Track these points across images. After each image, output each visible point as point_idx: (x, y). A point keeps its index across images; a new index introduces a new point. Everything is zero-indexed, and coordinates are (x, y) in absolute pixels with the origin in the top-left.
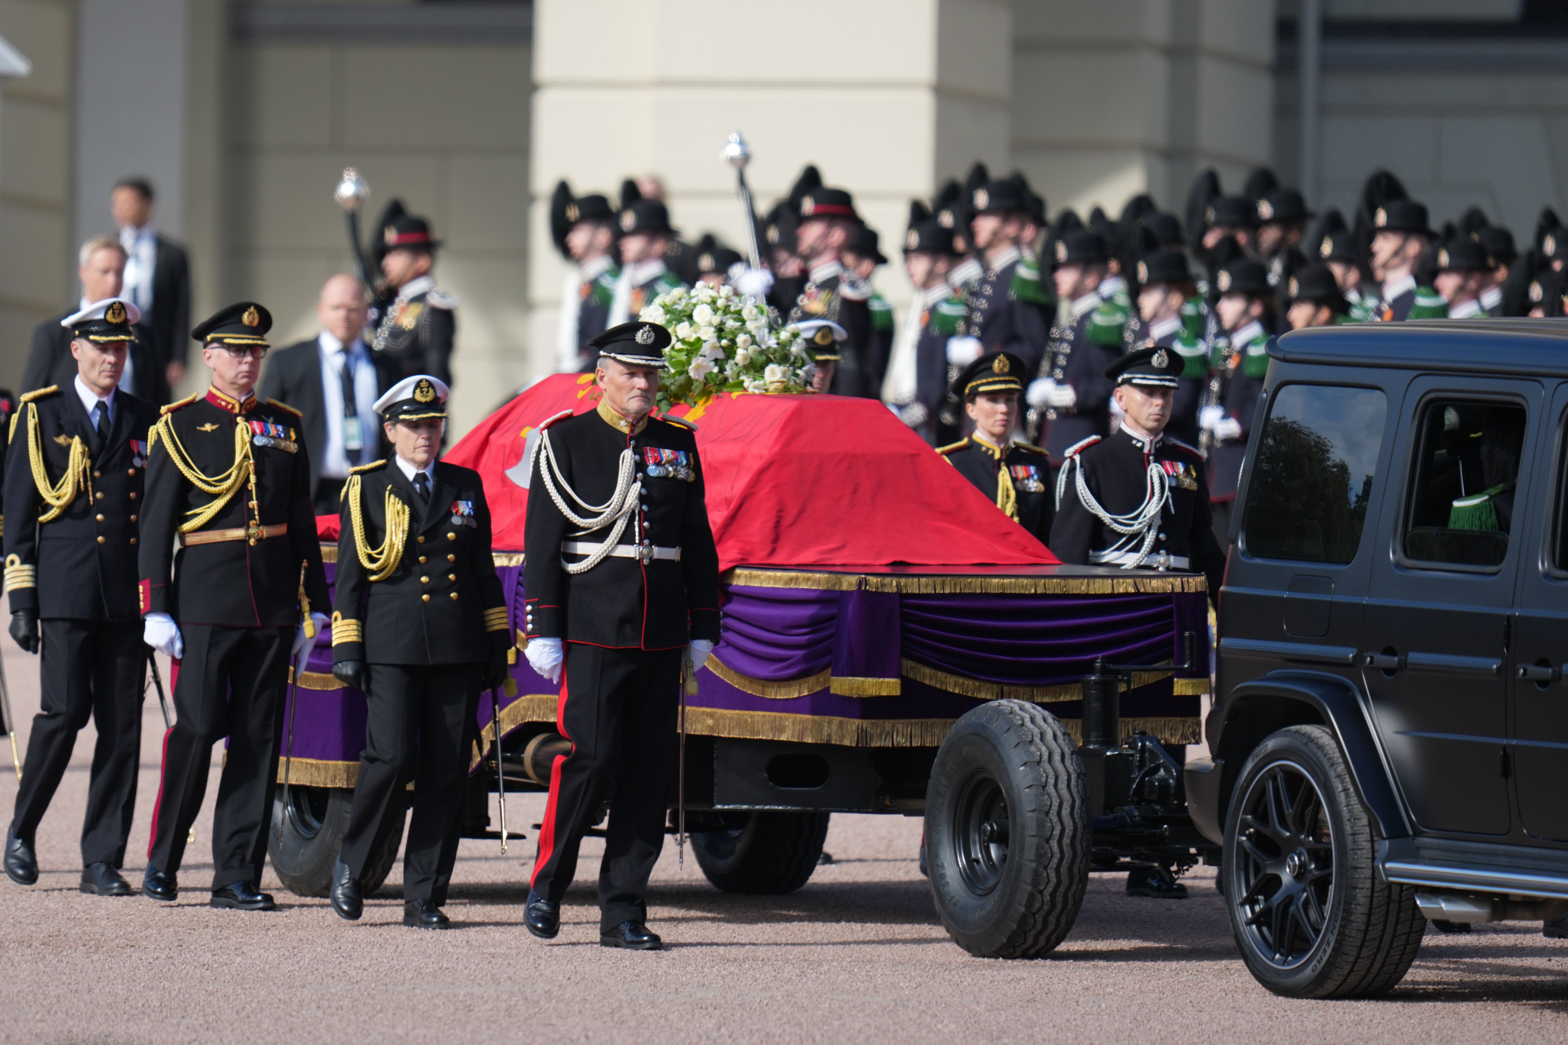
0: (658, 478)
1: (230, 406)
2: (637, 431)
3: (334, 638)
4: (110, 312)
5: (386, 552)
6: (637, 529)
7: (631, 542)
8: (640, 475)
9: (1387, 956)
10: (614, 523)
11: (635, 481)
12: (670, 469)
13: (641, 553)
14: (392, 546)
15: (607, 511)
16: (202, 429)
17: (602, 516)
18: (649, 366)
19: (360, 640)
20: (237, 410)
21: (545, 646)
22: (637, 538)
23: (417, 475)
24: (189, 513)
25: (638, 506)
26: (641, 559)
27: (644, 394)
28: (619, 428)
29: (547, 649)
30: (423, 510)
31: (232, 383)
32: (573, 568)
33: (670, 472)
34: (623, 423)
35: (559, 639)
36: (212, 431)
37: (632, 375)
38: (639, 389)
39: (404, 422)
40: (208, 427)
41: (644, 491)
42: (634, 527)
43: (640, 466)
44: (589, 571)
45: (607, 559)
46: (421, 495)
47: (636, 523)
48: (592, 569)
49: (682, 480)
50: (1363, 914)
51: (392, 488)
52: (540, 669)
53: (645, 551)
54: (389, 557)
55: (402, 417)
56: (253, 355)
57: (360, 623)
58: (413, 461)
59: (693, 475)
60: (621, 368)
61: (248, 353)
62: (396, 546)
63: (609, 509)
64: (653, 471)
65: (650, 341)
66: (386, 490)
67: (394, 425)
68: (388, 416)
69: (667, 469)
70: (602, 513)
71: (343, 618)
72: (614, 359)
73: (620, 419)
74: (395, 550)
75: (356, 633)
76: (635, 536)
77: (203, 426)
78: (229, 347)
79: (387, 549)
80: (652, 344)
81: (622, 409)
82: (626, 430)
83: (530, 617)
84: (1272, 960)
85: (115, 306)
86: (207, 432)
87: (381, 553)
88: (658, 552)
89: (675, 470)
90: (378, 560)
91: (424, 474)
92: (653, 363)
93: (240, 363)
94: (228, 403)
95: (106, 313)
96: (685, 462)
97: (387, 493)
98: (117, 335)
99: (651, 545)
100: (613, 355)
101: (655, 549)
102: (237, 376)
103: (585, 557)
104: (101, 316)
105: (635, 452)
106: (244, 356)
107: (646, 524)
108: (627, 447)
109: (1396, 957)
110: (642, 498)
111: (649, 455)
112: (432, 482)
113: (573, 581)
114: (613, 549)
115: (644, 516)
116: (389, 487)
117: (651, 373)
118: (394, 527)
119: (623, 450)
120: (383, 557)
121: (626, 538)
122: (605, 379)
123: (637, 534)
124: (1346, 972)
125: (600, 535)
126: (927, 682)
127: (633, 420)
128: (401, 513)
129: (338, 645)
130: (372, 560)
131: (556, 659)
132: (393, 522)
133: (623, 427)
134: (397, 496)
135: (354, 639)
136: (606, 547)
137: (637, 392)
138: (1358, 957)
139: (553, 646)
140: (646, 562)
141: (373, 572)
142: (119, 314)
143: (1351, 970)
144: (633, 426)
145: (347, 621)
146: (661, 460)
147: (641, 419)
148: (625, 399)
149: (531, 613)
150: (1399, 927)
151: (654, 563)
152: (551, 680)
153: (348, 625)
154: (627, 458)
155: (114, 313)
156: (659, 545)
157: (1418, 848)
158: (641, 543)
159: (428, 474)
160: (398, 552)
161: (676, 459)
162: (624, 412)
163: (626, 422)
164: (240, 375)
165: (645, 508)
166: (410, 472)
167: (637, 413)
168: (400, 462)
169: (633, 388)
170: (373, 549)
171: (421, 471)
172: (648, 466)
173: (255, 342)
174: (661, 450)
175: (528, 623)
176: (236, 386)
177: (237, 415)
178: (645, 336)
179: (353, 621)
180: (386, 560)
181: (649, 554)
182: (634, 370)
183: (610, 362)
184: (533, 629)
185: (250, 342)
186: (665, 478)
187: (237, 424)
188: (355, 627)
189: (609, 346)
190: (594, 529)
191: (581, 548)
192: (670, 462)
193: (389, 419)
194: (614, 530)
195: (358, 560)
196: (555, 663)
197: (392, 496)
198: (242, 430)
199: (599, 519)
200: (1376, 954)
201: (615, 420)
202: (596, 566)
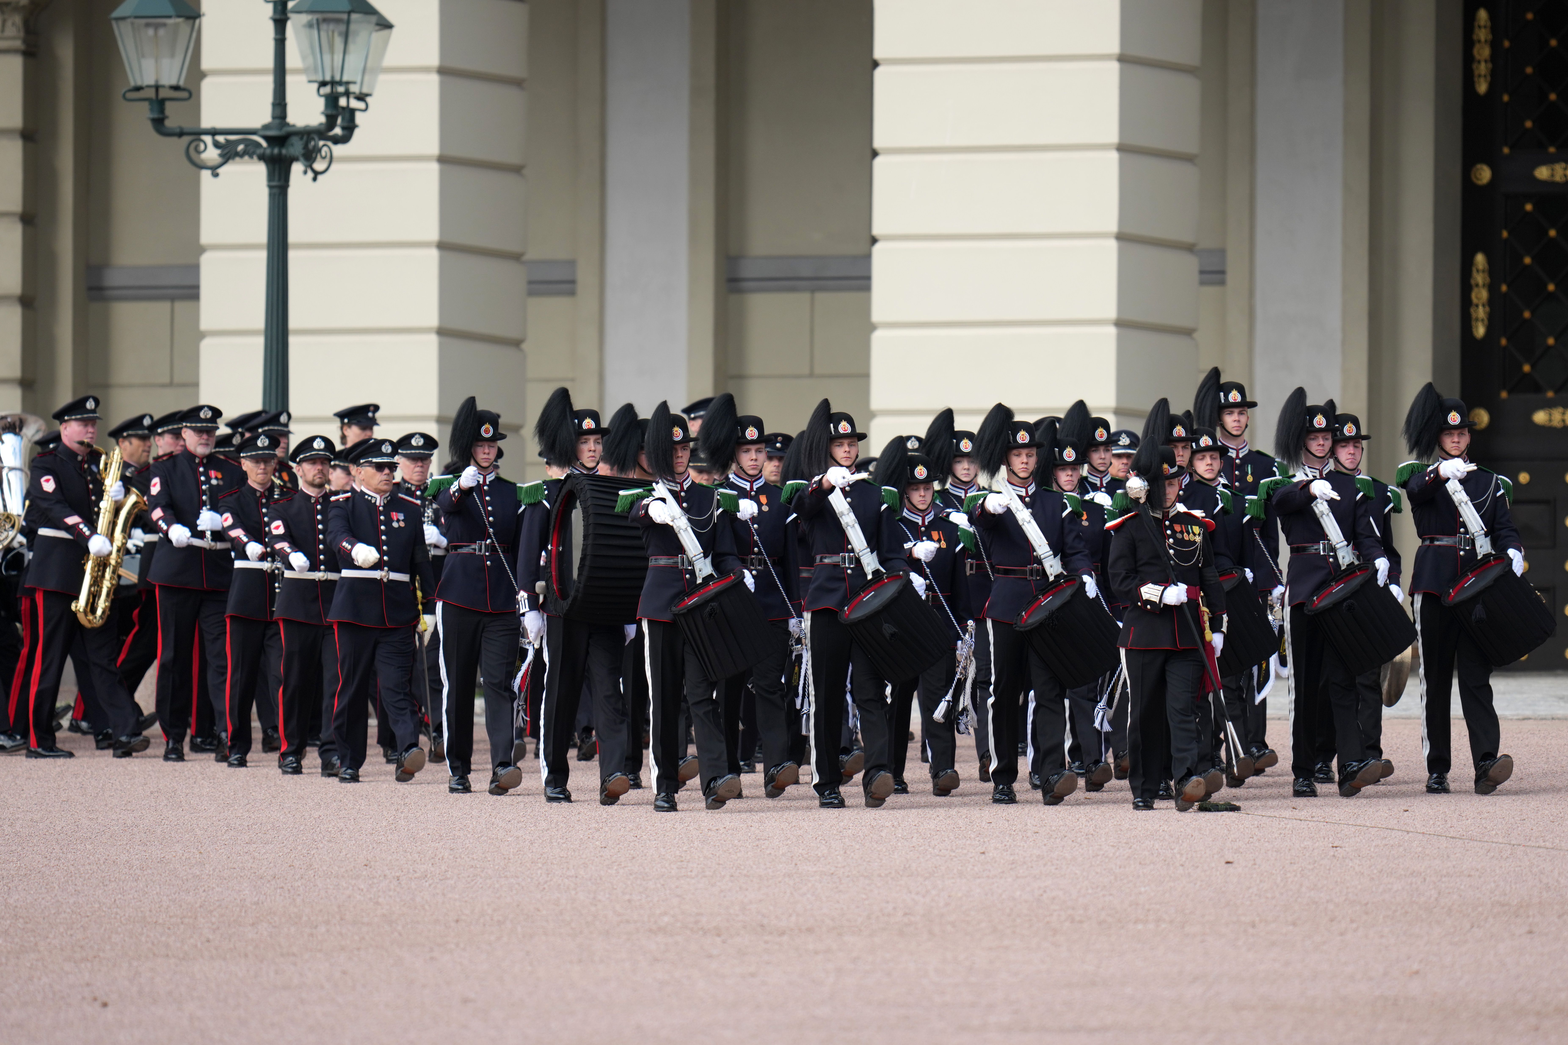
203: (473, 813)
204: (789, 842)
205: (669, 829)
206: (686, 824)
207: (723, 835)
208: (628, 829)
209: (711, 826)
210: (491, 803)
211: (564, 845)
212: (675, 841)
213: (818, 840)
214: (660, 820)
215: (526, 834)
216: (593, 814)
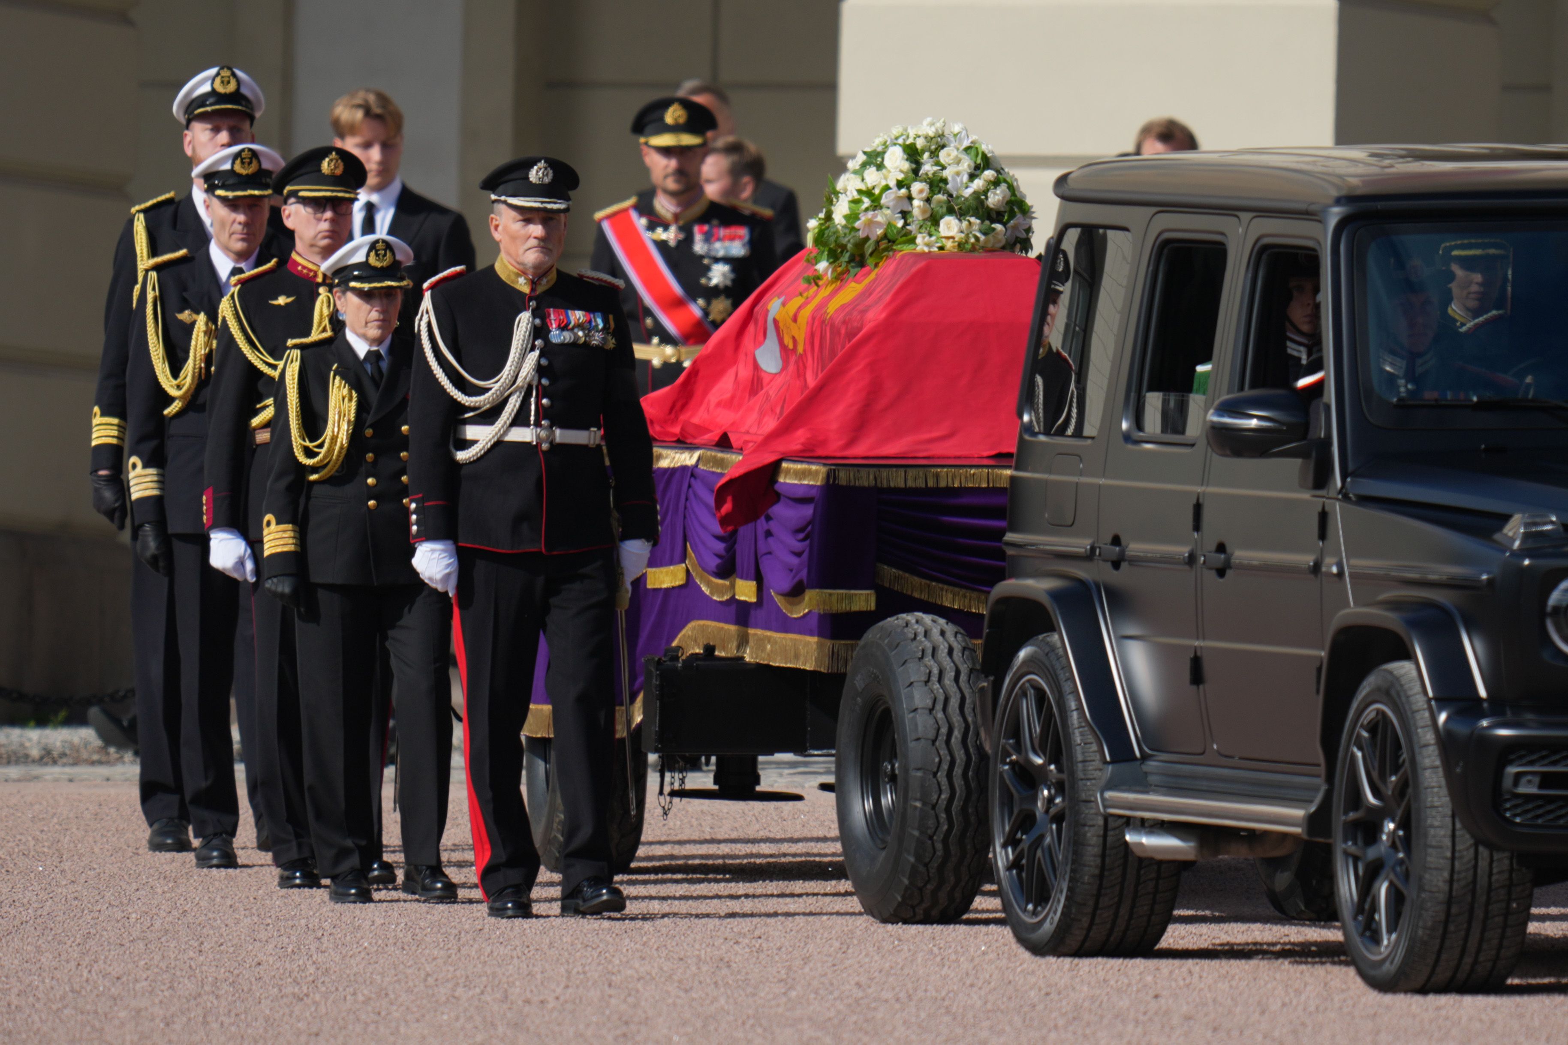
0: (562, 345)
1: (312, 274)
2: (540, 290)
3: (266, 546)
4: (238, 161)
5: (326, 445)
6: (533, 407)
7: (527, 424)
8: (538, 342)
9: (1133, 907)
10: (505, 401)
11: (533, 349)
12: (581, 334)
13: (538, 436)
14: (334, 439)
15: (496, 386)
16: (275, 302)
17: (490, 393)
18: (545, 210)
19: (299, 549)
20: (320, 279)
21: (433, 551)
22: (532, 418)
23: (369, 353)
24: (258, 406)
25: (536, 378)
26: (539, 444)
27: (542, 244)
28: (518, 287)
29: (436, 555)
30: (374, 396)
31: (312, 246)
32: (462, 456)
33: (579, 338)
34: (522, 280)
35: (450, 542)
36: (287, 304)
37: (528, 221)
38: (535, 238)
39: (354, 290)
40: (282, 301)
41: (544, 362)
42: (530, 404)
43: (539, 332)
44: (479, 459)
45: (499, 444)
46: (372, 378)
47: (533, 400)
48: (482, 457)
49: (597, 346)
50: (1095, 856)
51: (337, 368)
52: (430, 579)
53: (543, 434)
54: (330, 450)
55: (353, 284)
56: (334, 210)
57: (297, 529)
58: (364, 337)
59: (614, 341)
60: (513, 214)
61: (328, 207)
62: (339, 440)
63: (499, 384)
64: (557, 336)
65: (547, 180)
66: (331, 370)
67: (344, 293)
68: (337, 281)
69: (576, 335)
70: (490, 389)
71: (278, 523)
72: (505, 202)
73: (518, 275)
74: (338, 444)
75: (291, 541)
76: (530, 416)
77: (276, 299)
78: (305, 201)
79: (328, 441)
80: (550, 184)
81: (518, 263)
82: (526, 289)
83: (414, 517)
84: (1025, 910)
85: (244, 155)
86: (279, 306)
87: (321, 446)
88: (560, 435)
89: (586, 336)
90: (317, 454)
91: (378, 351)
92: (549, 206)
93: (319, 220)
94: (310, 270)
95: (233, 163)
96: (601, 326)
97: (332, 373)
98: (245, 190)
99: (551, 427)
100: (503, 198)
101: (558, 432)
102: (316, 236)
103: (474, 442)
104: (227, 166)
105: (534, 315)
106: (324, 211)
107: (544, 401)
108: (525, 309)
109: (1145, 908)
110: (540, 370)
111: (552, 317)
112: (386, 361)
113: (464, 471)
114: (506, 433)
115: (543, 392)
116: (335, 366)
117: (551, 219)
118: (337, 417)
119: (520, 312)
120: (323, 451)
121: (520, 419)
122: (500, 228)
123: (533, 413)
124: (1086, 925)
125: (489, 416)
126: (916, 595)
127: (534, 278)
128: (346, 400)
129: (272, 556)
130: (309, 453)
131: (448, 565)
132: (337, 410)
133: (522, 285)
134: (342, 378)
135: (291, 548)
136: (497, 429)
137: (533, 242)
138: (1096, 907)
139: (444, 551)
140: (545, 446)
141: (314, 469)
142: (250, 163)
143: (1092, 923)
144: (533, 284)
145: (282, 527)
146: (569, 323)
147: (545, 274)
148: (521, 251)
149: (415, 512)
150: (1142, 872)
151: (556, 448)
152: (446, 593)
153: (284, 531)
154: (524, 321)
155: (242, 163)
156: (563, 426)
157: (1146, 773)
158: (537, 424)
159: (382, 352)
160: (341, 448)
161: (590, 322)
162: (521, 267)
163: (525, 279)
164: (320, 235)
165: (545, 382)
166: (361, 348)
167: (536, 267)
168: (351, 337)
169: (529, 237)
170: (311, 441)
171: (374, 348)
172: (550, 331)
173: (334, 194)
174: (570, 312)
175: (413, 525)
176: (316, 249)
177: (319, 285)
178: (540, 174)
179: (289, 526)
180: (325, 457)
181: (548, 437)
182: (528, 216)
183: (503, 207)
184: (418, 530)
185: (328, 194)
186: (574, 344)
187: (319, 294)
188: (292, 534)
189: (501, 188)
190: (485, 408)
191: (471, 432)
192: (580, 326)
193: (338, 285)
194: (506, 409)
195: (295, 457)
196: (448, 571)
197: (338, 378)
198: (323, 302)
199: (487, 395)
200: (1118, 905)
201: (513, 277)
202: (486, 453)
203: (43, 960)
204: (689, 1029)
205: (444, 999)
206: (478, 990)
207: (555, 1014)
208: (361, 998)
209: (528, 995)
210: (78, 941)
211: (233, 1029)
212: (458, 1025)
213: (748, 1026)
214: (425, 980)
215: (154, 1004)
216: (287, 965)
